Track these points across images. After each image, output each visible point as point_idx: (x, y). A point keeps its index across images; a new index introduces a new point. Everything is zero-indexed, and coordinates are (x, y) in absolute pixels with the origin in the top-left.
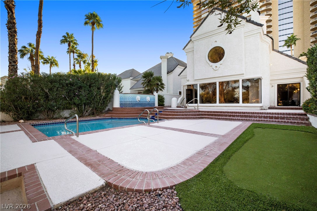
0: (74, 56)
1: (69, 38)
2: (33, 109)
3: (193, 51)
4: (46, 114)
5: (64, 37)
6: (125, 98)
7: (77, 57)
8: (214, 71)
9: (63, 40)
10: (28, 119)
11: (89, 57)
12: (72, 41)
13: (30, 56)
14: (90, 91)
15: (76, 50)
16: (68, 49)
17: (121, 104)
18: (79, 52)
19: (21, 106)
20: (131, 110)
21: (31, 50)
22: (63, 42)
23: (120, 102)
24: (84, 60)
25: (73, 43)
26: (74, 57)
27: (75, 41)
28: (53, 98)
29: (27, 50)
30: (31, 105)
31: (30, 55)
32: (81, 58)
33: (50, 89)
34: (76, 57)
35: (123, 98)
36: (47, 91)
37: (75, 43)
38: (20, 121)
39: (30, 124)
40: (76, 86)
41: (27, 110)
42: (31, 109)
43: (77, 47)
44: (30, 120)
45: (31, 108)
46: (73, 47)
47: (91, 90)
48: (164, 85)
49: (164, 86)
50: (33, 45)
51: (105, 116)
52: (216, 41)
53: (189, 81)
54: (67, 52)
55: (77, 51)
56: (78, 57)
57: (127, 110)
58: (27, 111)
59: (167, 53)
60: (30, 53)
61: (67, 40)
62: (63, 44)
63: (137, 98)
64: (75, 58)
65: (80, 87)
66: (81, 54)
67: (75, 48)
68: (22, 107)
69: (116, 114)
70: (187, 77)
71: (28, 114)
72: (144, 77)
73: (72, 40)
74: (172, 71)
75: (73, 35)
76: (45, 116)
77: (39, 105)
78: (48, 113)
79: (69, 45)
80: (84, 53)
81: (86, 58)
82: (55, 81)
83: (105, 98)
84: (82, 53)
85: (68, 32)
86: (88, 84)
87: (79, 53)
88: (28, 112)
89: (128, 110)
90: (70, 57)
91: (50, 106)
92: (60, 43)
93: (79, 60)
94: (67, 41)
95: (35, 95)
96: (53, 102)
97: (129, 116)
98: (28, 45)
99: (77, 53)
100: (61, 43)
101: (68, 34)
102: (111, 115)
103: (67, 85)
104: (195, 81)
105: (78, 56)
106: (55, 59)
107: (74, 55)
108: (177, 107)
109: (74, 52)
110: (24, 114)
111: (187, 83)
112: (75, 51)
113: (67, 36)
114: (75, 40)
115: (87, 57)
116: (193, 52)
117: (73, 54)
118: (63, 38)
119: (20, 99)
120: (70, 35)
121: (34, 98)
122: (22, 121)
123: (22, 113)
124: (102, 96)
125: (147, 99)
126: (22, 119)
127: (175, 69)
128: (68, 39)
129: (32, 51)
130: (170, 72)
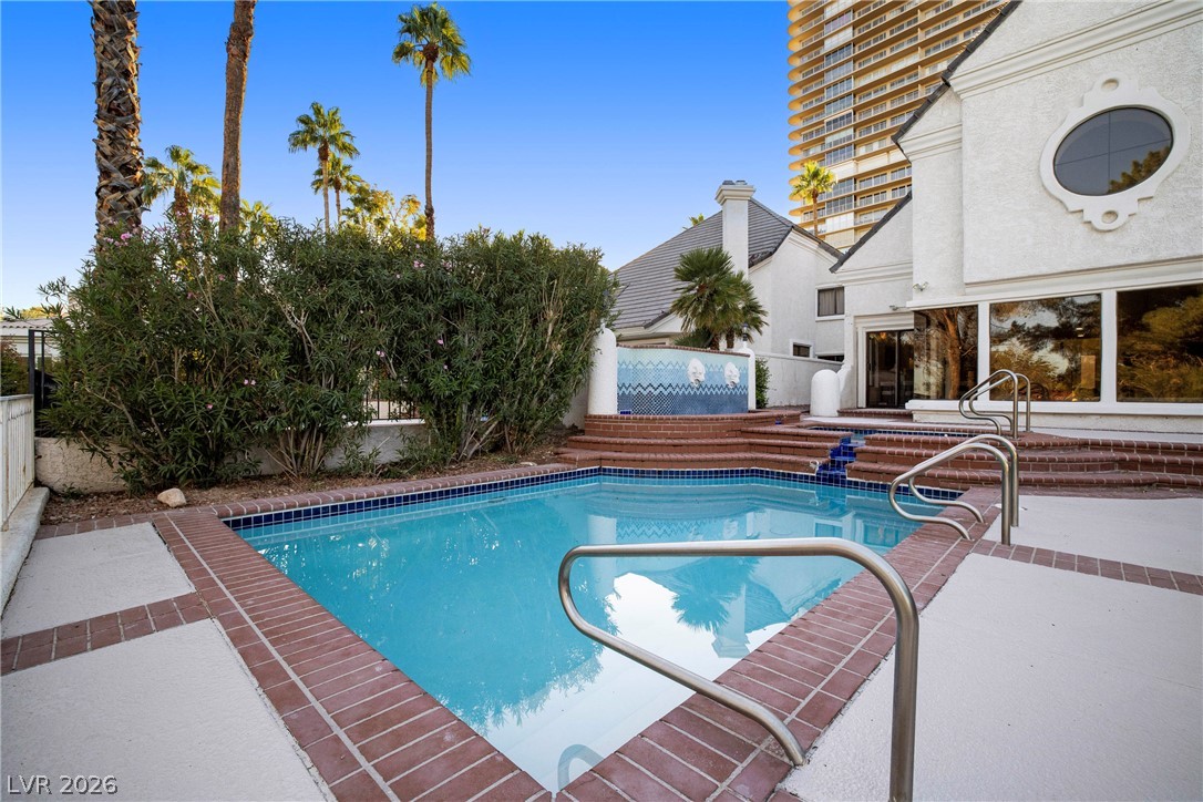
0: (338, 201)
1: (324, 126)
2: (231, 425)
3: (960, 140)
4: (288, 453)
5: (305, 120)
6: (639, 366)
7: (352, 207)
8: (1095, 234)
9: (299, 133)
10: (204, 479)
11: (398, 205)
12: (333, 139)
13: (174, 200)
14: (504, 330)
15: (349, 179)
16: (320, 172)
17: (622, 399)
18: (359, 184)
19: (169, 406)
20: (684, 429)
21: (177, 175)
22: (299, 141)
23: (620, 388)
24: (378, 215)
25: (337, 145)
26: (338, 205)
27: (346, 140)
28: (329, 365)
29: (163, 174)
30: (223, 400)
31: (177, 194)
32: (369, 209)
33: (318, 316)
34: (347, 203)
35: (631, 367)
36: (299, 323)
37: (344, 148)
38: (162, 496)
39: (220, 517)
40: (440, 302)
41: (201, 431)
42: (222, 427)
43: (350, 167)
44: (212, 485)
45: (222, 420)
46: (336, 163)
47: (503, 327)
48: (763, 312)
49: (763, 318)
50: (188, 156)
51: (572, 461)
52: (1113, 81)
53: (925, 292)
54: (313, 184)
55: (351, 180)
56: (355, 205)
57: (666, 428)
58: (198, 440)
59: (725, 183)
60: (173, 189)
61: (316, 133)
62: (300, 152)
63: (691, 369)
64: (342, 208)
65: (455, 311)
66: (366, 191)
67: (345, 168)
68: (175, 411)
69: (619, 447)
70: (912, 273)
71: (207, 457)
72: (685, 275)
73: (333, 133)
74: (771, 254)
75: (339, 115)
76: (283, 460)
77: (261, 404)
78: (297, 444)
79: (323, 155)
80: (381, 189)
81: (384, 210)
82: (339, 271)
83: (562, 368)
84: (370, 189)
85: (320, 103)
86: (493, 291)
87: (361, 190)
88: (203, 441)
89: (672, 429)
90: (327, 204)
91: (315, 408)
92: (288, 145)
93: (359, 214)
94: (314, 139)
95: (242, 345)
96: (329, 386)
97: (692, 461)
98: (168, 153)
99: (349, 189)
100: (294, 145)
101: (318, 112)
102: (597, 454)
103: (397, 290)
104: (968, 290)
105: (357, 202)
106: (268, 211)
107: (338, 196)
108: (842, 413)
109: (338, 186)
110: (184, 454)
111: (910, 299)
112: (343, 181)
113: (314, 118)
114: (344, 134)
115: (389, 204)
116: (957, 146)
117: (337, 192)
118: (302, 127)
119: (161, 366)
120: (326, 114)
121: (234, 364)
122: (174, 496)
123: (174, 448)
124: (550, 355)
125: (727, 373)
126: (171, 482)
127: (780, 244)
128: (321, 132)
129: (182, 178)
130: (762, 260)
